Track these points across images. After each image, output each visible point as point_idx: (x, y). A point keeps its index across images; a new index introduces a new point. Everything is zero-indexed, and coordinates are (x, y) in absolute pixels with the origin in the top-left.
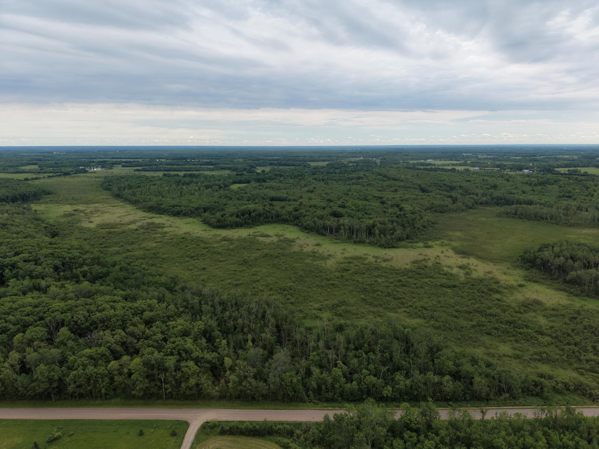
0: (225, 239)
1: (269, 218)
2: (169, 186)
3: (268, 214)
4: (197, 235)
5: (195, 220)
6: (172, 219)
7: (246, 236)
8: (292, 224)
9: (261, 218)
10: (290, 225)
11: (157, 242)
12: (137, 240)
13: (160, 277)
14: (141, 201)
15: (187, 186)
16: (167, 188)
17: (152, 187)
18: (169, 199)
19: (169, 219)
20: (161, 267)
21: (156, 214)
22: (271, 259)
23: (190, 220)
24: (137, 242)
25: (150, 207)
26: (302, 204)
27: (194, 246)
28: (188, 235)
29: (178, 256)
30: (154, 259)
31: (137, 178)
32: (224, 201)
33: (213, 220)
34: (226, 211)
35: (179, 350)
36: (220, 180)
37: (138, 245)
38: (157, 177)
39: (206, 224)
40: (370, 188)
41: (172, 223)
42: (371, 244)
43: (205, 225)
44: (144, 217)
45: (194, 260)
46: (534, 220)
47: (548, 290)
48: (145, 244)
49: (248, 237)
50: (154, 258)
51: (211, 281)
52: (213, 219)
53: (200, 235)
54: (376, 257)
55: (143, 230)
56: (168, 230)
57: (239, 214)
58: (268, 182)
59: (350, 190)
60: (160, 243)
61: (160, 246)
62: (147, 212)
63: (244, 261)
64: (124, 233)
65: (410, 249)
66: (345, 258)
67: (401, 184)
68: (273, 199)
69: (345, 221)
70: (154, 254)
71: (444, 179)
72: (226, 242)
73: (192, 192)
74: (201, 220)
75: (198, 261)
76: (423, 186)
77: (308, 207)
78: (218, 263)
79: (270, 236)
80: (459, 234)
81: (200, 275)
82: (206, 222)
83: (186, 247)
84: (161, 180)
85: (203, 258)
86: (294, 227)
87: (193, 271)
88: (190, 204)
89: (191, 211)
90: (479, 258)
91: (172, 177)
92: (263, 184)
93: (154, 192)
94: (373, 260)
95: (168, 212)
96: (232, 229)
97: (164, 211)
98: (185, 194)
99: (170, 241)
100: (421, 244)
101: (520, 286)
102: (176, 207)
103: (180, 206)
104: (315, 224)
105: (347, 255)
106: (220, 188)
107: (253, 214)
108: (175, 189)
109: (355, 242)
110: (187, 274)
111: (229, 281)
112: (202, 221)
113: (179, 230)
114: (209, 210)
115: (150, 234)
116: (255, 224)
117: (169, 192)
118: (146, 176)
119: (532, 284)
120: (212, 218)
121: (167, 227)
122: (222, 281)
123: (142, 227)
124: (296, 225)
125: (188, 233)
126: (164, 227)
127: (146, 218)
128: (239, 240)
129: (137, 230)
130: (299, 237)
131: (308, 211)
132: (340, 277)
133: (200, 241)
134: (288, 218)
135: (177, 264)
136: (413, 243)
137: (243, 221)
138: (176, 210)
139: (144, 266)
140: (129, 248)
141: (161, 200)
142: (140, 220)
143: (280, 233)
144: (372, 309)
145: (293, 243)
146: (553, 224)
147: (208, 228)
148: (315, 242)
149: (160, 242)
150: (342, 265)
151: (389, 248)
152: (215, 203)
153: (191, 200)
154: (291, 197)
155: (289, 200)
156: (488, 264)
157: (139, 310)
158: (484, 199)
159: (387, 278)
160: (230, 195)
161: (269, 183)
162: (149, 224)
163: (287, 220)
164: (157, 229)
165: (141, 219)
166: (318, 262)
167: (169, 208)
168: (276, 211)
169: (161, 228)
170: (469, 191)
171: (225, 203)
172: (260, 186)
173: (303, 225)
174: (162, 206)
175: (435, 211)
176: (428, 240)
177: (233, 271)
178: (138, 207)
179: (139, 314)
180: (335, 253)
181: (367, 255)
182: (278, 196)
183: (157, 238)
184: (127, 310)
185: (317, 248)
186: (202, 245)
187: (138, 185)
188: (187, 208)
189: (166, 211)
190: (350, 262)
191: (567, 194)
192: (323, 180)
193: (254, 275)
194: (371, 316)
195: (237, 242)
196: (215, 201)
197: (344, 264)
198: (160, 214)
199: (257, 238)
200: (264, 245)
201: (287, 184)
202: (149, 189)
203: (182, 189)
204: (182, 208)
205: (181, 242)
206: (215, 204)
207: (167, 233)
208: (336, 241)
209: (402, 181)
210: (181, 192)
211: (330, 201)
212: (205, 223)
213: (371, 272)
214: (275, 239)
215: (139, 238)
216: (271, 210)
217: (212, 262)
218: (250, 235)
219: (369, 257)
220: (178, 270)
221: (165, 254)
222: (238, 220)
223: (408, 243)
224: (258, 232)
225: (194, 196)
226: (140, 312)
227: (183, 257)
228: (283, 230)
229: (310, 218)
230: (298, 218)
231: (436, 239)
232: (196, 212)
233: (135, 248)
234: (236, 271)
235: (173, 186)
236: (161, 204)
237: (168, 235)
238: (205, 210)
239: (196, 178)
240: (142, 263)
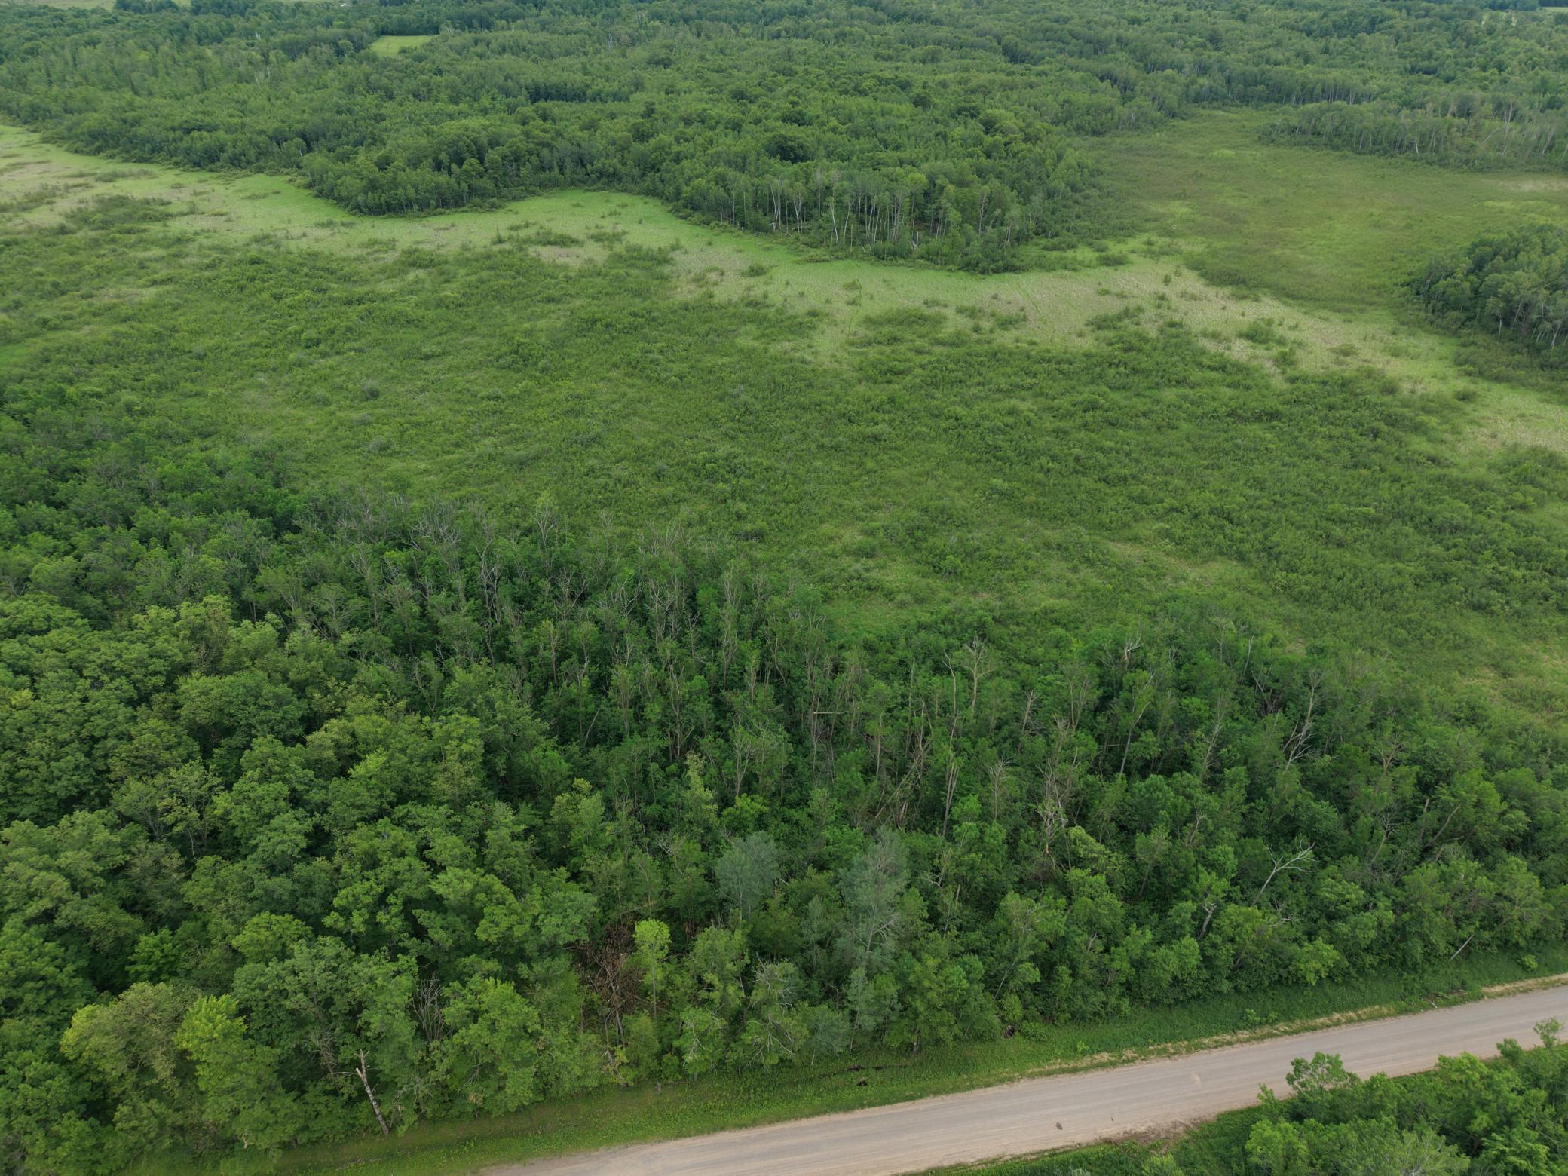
0: (414, 260)
1: (551, 169)
2: (150, 47)
3: (545, 152)
4: (304, 244)
5: (279, 182)
6: (192, 179)
7: (487, 242)
8: (638, 189)
9: (523, 171)
10: (631, 192)
11: (154, 283)
12: (73, 277)
13: (208, 442)
14: (55, 108)
15: (216, 46)
16: (144, 56)
17: (85, 53)
18: (162, 101)
19: (179, 180)
20: (197, 394)
21: (126, 161)
22: (613, 338)
23: (259, 182)
24: (77, 285)
25: (94, 136)
26: (652, 111)
27: (307, 293)
28: (270, 248)
29: (254, 340)
30: (161, 362)
31: (21, 16)
32: (369, 102)
33: (351, 184)
34: (390, 143)
35: (409, 903)
36: (329, 23)
37: (84, 297)
38: (93, 12)
39: (327, 197)
40: (848, 49)
41: (196, 199)
42: (933, 259)
43: (321, 203)
44: (81, 175)
45: (324, 355)
46: (1371, 153)
47: (1549, 407)
48: (112, 292)
49: (496, 248)
50: (161, 353)
51: (415, 447)
52: (348, 179)
53: (316, 248)
54: (972, 312)
55: (85, 234)
56: (190, 229)
57: (443, 156)
58: (503, 29)
59: (788, 56)
60: (170, 287)
61: (175, 300)
62: (88, 154)
63: (516, 353)
64: (16, 249)
65: (1059, 272)
66: (870, 322)
67: (943, 32)
68: (537, 94)
69: (826, 173)
70: (158, 336)
71: (1065, 14)
72: (421, 273)
73: (241, 69)
74: (300, 181)
75: (338, 358)
76: (1009, 39)
77: (682, 124)
78: (421, 365)
79: (574, 242)
80: (1184, 210)
81: (364, 423)
82: (322, 189)
83: (277, 297)
84: (109, 22)
85: (356, 345)
86: (647, 199)
87: (333, 407)
88: (247, 120)
89: (257, 145)
90: (1288, 296)
91: (150, 10)
92: (485, 34)
93: (98, 70)
94: (964, 323)
95: (171, 154)
96: (429, 215)
97: (153, 151)
98: (216, 80)
99: (208, 274)
100: (1085, 253)
101: (1465, 397)
102: (195, 134)
103: (212, 129)
104: (728, 191)
105: (873, 309)
106: (340, 52)
107: (493, 155)
108: (175, 61)
109: (879, 256)
110: (310, 423)
111: (486, 445)
112: (309, 186)
113: (229, 225)
114: (322, 140)
115: (120, 250)
116: (505, 191)
117: (155, 73)
118: (56, 10)
119: (1498, 388)
120: (345, 173)
121: (182, 214)
122: (457, 445)
123: (81, 218)
124: (652, 193)
125: (266, 237)
126: (168, 216)
127: (91, 181)
128: (468, 259)
129: (63, 230)
130: (677, 240)
131: (686, 140)
132: (887, 407)
133: (323, 269)
134: (619, 166)
135: (262, 378)
136: (1063, 249)
137: (464, 186)
138: (199, 145)
139: (127, 396)
140: (47, 314)
141: (131, 106)
142: (67, 188)
143: (608, 226)
144: (1054, 536)
145: (667, 269)
146: (1430, 164)
147: (340, 216)
148: (743, 262)
149: (169, 280)
150: (872, 353)
151: (996, 271)
152: (339, 113)
153: (245, 102)
154: (599, 85)
155: (597, 97)
156: (1326, 320)
157: (155, 673)
158: (1203, 81)
159: (1042, 394)
160: (385, 81)
161: (507, 33)
162: (107, 204)
163: (614, 175)
164: (144, 226)
165: (71, 182)
166: (787, 345)
167: (171, 135)
168: (570, 140)
169: (158, 220)
170: (1153, 56)
171: (374, 111)
172: (476, 42)
173: (678, 193)
174: (141, 131)
175: (1079, 129)
176: (1104, 236)
177: (489, 398)
178: (49, 133)
179: (157, 689)
180: (828, 301)
181: (936, 303)
182: (554, 80)
183: (153, 265)
184: (97, 684)
185: (758, 288)
186: (337, 290)
187: (27, 45)
188: (238, 135)
189: (161, 149)
190: (894, 340)
191: (1424, 64)
192: (686, 20)
193: (570, 412)
194: (1056, 566)
195: (463, 271)
196: (337, 105)
197: (878, 348)
198: (141, 160)
199: (532, 250)
200: (568, 279)
201: (569, 33)
202: (74, 59)
203: (201, 58)
204: (221, 134)
205: (252, 279)
206: (338, 117)
207: (188, 241)
208: (813, 252)
209: (937, 22)
210: (201, 72)
211: (739, 96)
212: (320, 194)
213: (980, 374)
214: (596, 253)
215: (77, 266)
216: (552, 139)
217: (397, 364)
218: (500, 241)
219: (949, 312)
220: (274, 405)
221: (202, 332)
222: (442, 178)
223: (1046, 248)
224: (527, 226)
225: (250, 86)
226: (160, 680)
227: (275, 344)
228: (611, 214)
229: (700, 168)
230: (655, 167)
231: (1125, 231)
232: (276, 149)
233: (74, 313)
234: (497, 398)
235: (164, 48)
236: (137, 122)
237: (192, 247)
238: (309, 141)
239: (242, 14)
240: (117, 384)
